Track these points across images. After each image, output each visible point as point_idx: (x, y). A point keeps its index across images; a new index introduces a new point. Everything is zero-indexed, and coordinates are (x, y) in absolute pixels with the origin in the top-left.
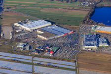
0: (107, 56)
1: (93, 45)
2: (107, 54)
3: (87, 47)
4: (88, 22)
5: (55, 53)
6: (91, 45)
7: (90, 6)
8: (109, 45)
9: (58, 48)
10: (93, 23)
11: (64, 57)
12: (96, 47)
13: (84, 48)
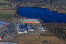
0: (35, 37)
1: (25, 31)
2: (34, 35)
3: (21, 32)
4: (17, 17)
5: (2, 37)
6: (23, 31)
7: (15, 7)
8: (34, 30)
9: (3, 34)
10: (20, 17)
11: (9, 40)
12: (27, 32)
13: (20, 33)
